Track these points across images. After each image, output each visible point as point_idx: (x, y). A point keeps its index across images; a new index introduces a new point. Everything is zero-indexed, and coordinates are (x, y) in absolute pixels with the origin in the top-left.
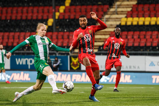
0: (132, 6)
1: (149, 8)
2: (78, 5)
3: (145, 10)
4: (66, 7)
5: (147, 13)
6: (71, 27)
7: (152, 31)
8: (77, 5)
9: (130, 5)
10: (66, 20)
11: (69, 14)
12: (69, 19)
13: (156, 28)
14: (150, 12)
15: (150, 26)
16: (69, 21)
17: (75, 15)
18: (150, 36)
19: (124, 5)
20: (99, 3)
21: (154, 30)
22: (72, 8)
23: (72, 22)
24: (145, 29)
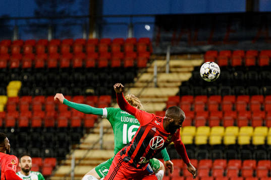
0: (166, 99)
1: (206, 103)
2: (39, 95)
3: (197, 109)
4: (10, 99)
5: (201, 118)
6: (21, 147)
7: (213, 159)
8: (35, 95)
9: (162, 97)
10: (9, 128)
11: (16, 115)
12: (16, 128)
13: (223, 152)
14: (209, 114)
15: (208, 146)
16: (15, 133)
17: (30, 119)
18: (208, 171)
19: (148, 97)
20: (89, 91)
21: (218, 158)
22: (25, 102)
23: (23, 134)
24: (196, 155)
